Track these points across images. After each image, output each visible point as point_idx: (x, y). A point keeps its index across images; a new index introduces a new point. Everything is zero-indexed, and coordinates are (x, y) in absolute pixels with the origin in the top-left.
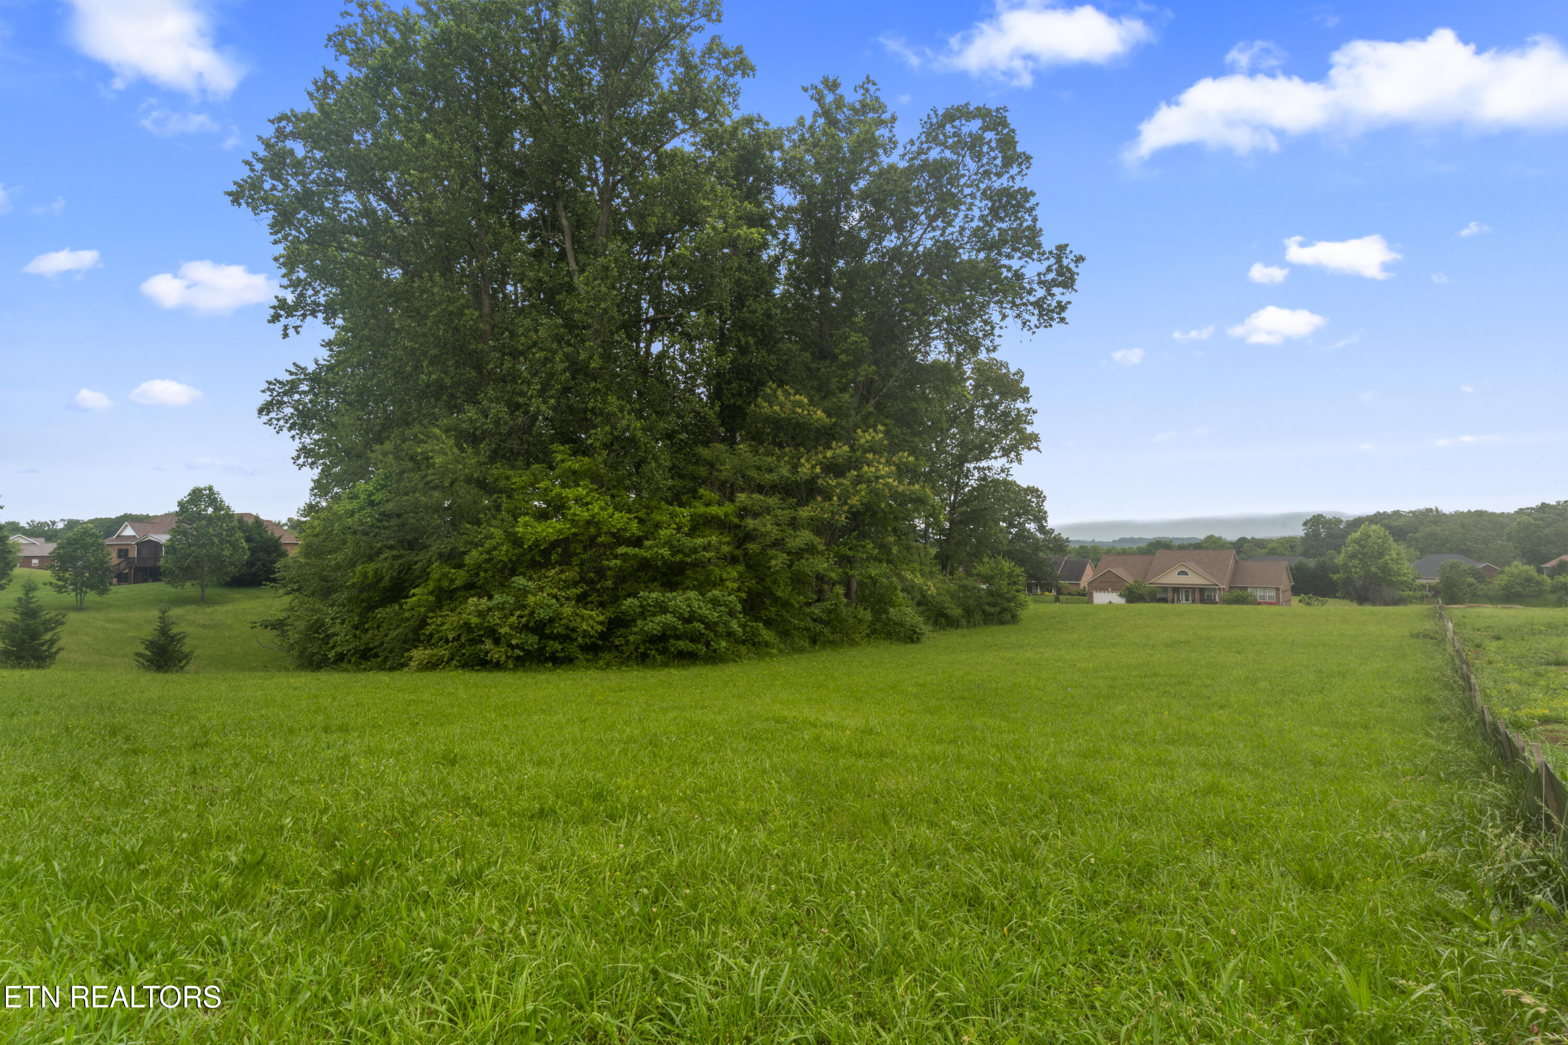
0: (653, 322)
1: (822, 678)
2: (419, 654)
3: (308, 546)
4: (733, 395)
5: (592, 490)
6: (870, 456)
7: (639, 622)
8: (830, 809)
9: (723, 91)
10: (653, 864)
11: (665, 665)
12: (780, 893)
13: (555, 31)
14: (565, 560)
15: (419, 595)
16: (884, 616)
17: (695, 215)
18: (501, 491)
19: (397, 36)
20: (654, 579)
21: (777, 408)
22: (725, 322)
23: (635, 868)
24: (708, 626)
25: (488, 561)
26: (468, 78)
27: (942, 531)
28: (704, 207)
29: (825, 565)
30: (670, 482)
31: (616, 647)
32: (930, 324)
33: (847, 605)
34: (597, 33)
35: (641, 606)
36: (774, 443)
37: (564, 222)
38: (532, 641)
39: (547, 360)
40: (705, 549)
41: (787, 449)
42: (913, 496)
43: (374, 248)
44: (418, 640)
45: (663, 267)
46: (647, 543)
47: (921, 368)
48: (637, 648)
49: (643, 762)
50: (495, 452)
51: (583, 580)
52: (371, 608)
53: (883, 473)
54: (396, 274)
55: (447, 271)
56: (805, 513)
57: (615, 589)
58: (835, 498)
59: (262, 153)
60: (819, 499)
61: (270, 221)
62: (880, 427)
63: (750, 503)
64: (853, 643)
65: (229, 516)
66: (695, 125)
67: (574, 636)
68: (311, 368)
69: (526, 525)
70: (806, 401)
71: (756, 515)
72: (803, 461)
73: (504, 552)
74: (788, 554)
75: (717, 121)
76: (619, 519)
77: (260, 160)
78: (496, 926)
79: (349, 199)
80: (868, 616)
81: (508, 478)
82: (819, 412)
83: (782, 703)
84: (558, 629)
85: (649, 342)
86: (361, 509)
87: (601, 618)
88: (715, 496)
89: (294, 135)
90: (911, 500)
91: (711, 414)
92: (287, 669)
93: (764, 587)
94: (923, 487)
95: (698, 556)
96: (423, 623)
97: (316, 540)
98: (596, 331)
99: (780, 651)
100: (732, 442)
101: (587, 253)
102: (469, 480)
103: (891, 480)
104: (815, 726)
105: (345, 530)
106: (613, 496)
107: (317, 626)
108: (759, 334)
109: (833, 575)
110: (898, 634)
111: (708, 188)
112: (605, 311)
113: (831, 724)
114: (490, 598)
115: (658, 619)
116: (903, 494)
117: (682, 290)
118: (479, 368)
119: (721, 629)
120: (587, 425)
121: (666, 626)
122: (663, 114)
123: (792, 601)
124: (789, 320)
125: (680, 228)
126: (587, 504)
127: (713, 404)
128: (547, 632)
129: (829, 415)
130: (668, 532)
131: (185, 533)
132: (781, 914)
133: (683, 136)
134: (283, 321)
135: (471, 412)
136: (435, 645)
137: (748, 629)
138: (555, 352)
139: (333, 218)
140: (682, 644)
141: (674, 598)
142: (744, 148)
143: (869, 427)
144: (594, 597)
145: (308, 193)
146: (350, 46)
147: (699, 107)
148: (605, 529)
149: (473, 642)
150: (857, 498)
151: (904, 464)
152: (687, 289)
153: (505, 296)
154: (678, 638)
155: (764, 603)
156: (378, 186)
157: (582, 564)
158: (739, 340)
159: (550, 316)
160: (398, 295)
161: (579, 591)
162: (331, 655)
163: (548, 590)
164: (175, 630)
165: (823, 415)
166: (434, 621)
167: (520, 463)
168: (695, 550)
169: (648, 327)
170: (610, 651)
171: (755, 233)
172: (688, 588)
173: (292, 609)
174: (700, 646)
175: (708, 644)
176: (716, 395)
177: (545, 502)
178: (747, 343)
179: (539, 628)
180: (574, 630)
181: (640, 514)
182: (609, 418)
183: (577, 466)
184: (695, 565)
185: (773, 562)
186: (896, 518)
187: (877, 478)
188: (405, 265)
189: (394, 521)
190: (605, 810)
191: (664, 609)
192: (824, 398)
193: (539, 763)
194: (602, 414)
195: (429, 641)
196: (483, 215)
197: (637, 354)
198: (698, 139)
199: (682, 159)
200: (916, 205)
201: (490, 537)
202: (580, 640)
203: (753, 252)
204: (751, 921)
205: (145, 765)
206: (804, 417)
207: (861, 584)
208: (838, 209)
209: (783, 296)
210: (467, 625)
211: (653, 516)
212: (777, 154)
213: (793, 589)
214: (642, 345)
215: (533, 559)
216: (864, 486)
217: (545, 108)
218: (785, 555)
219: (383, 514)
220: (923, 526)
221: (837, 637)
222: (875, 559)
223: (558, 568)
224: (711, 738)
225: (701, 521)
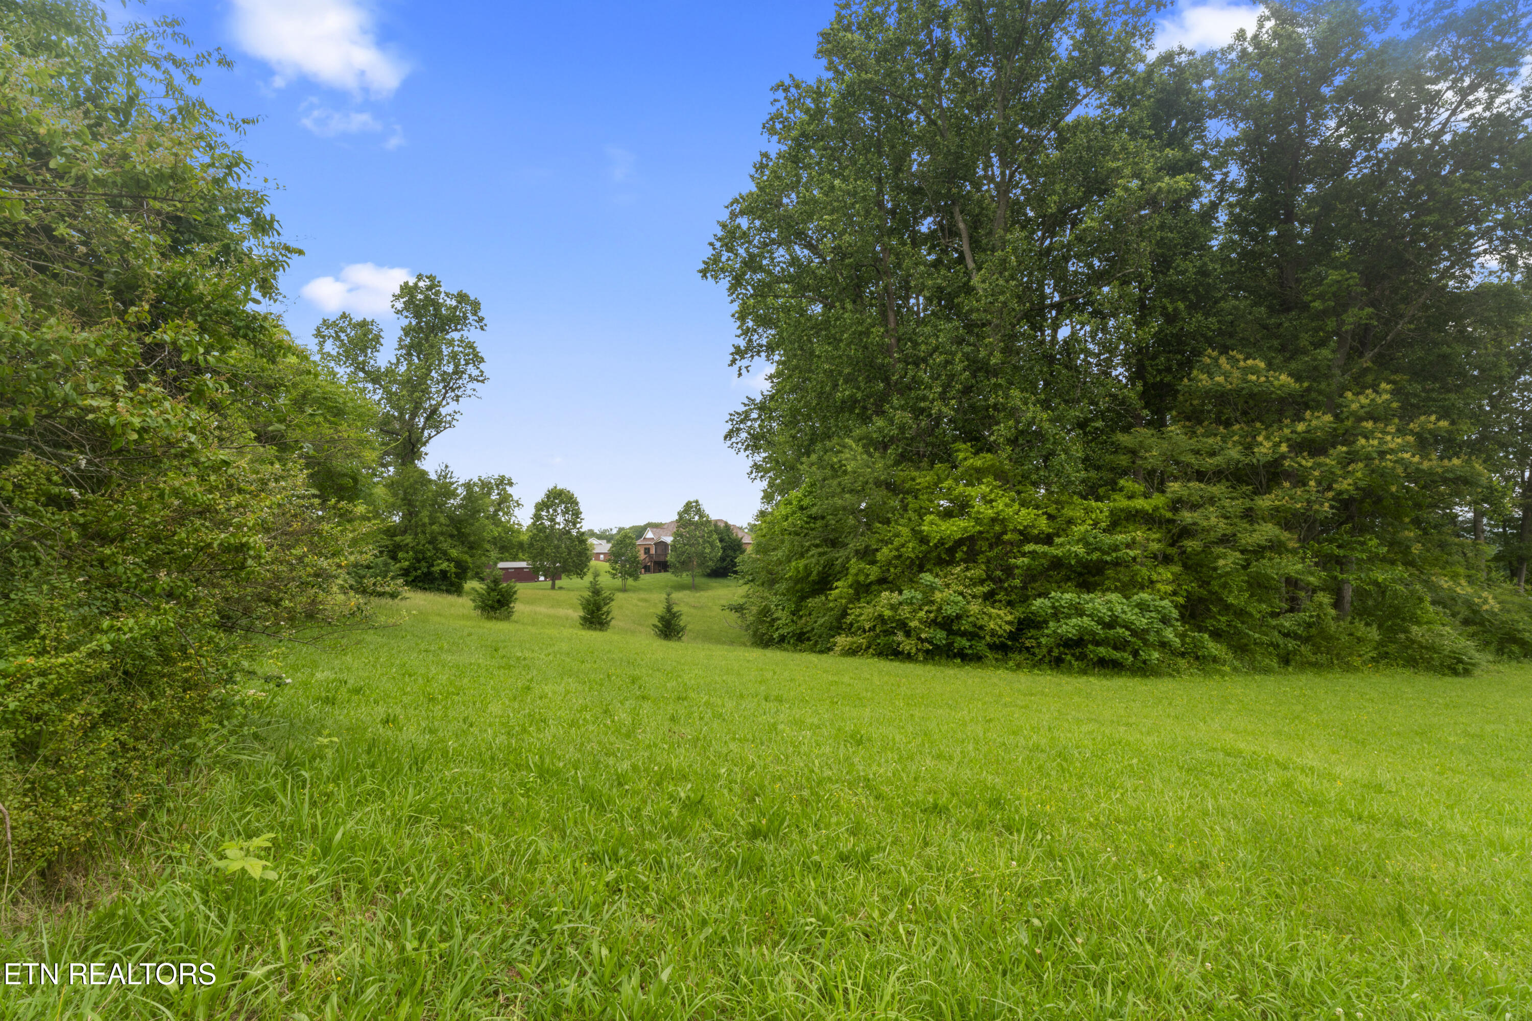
0: (1059, 307)
1: (1300, 708)
2: (842, 640)
3: (758, 545)
4: (1159, 372)
5: (996, 487)
6: (1369, 425)
7: (1051, 624)
8: (1305, 882)
9: (1134, 35)
10: (1050, 894)
11: (1084, 672)
12: (1220, 976)
13: (945, 46)
14: (971, 558)
15: (841, 588)
16: (1403, 636)
17: (1103, 182)
18: (908, 492)
19: (812, 106)
20: (1068, 579)
21: (1220, 379)
22: (1146, 290)
23: (1027, 892)
24: (1134, 633)
25: (899, 557)
26: (871, 119)
27: (1508, 522)
28: (1113, 170)
29: (1299, 566)
30: (1083, 474)
31: (1027, 648)
32: (1470, 235)
33: (1337, 619)
34: (988, 30)
35: (1053, 607)
36: (1219, 421)
37: (961, 225)
38: (940, 636)
39: (947, 362)
40: (1128, 546)
41: (1236, 427)
42: (1450, 475)
43: (801, 289)
44: (840, 628)
45: (1069, 246)
46: (1057, 540)
47: (1456, 299)
48: (1050, 651)
49: (1049, 775)
50: (902, 455)
51: (989, 578)
52: (803, 598)
53: (1392, 446)
54: (818, 308)
55: (857, 298)
56: (1265, 502)
57: (1024, 588)
58: (1312, 483)
59: (720, 233)
60: (1287, 484)
61: (728, 285)
62: (1383, 385)
63: (1186, 493)
64: (1349, 668)
65: (709, 522)
66: (1099, 84)
67: (982, 634)
68: (759, 399)
69: (932, 523)
70: (1262, 365)
71: (1194, 507)
72: (1260, 439)
73: (911, 549)
74: (1242, 552)
75: (1128, 72)
76: (1025, 516)
77: (719, 240)
78: (876, 914)
79: (781, 254)
80: (1374, 634)
81: (913, 479)
82: (1283, 377)
83: (1236, 732)
84: (965, 626)
85: (1055, 328)
86: (794, 513)
87: (1009, 618)
88: (1139, 488)
89: (742, 213)
90: (1445, 481)
91: (1132, 396)
92: (745, 645)
93: (1210, 592)
94: (1468, 461)
95: (1120, 554)
96: (844, 614)
97: (763, 540)
98: (997, 326)
99: (1235, 669)
100: (1158, 424)
101: (985, 251)
102: (878, 483)
103: (1407, 456)
104: (1286, 768)
105: (783, 531)
106: (1019, 493)
107: (765, 612)
108: (1192, 297)
109: (1311, 579)
110: (1429, 661)
111: (1117, 147)
112: (1005, 304)
113: (1312, 769)
114: (901, 593)
115: (1074, 621)
116: (1430, 473)
117: (1090, 266)
118: (886, 380)
119: (1152, 637)
120: (990, 421)
121: (1081, 629)
122: (1062, 85)
123: (1250, 609)
124: (1233, 273)
125: (1086, 199)
126: (991, 501)
127: (1133, 384)
128: (955, 628)
129: (1298, 378)
130: (1082, 529)
131: (681, 536)
132: (1220, 1004)
133: (1086, 101)
134: (738, 363)
135: (880, 422)
136: (854, 634)
137: (1188, 640)
138: (954, 354)
139: (769, 273)
140: (1102, 651)
141: (1092, 600)
142: (1163, 90)
143: (1365, 387)
144: (1001, 596)
145: (752, 256)
146: (778, 126)
147: (1103, 64)
148: (1011, 527)
149: (887, 633)
150: (1350, 481)
151: (1430, 432)
152: (1096, 263)
153: (909, 309)
154: (1098, 644)
155: (1209, 610)
156: (801, 235)
157: (988, 561)
158: (1164, 308)
159: (949, 320)
160: (821, 326)
161: (986, 589)
162: (776, 635)
163: (954, 587)
164: (675, 609)
165: (1290, 380)
166: (854, 612)
167: (925, 464)
168: (1116, 548)
169: (1054, 313)
170: (1020, 652)
171: (1181, 182)
172: (1108, 589)
173: (747, 596)
174: (1126, 655)
175: (1135, 654)
176: (1138, 374)
177: (951, 501)
178: (1175, 309)
179: (947, 624)
180: (981, 628)
181: (1049, 510)
182: (1013, 413)
183: (979, 463)
184: (1116, 564)
185: (1221, 562)
186: (1418, 506)
187: (1382, 454)
188: (823, 299)
189: (819, 523)
190: (1001, 820)
191: (1081, 613)
192: (1287, 360)
193: (939, 757)
194: (1004, 409)
195: (850, 630)
196: (886, 239)
197: (1042, 342)
198: (1105, 99)
199: (1087, 125)
200: (1435, 81)
201: (897, 535)
202: (988, 638)
203: (1179, 204)
204: (1175, 1000)
205: (646, 708)
206: (1260, 385)
207: (1360, 593)
208: (1302, 123)
209: (1222, 248)
210: (881, 616)
211: (1064, 511)
212: (1208, 83)
213: (1251, 596)
214: (1048, 332)
215: (939, 556)
216: (1361, 465)
217: (939, 122)
218: (1238, 554)
219: (810, 517)
220: (1470, 515)
221: (1322, 658)
222: (1384, 560)
223: (963, 566)
224: (1135, 761)
225: (1123, 516)
